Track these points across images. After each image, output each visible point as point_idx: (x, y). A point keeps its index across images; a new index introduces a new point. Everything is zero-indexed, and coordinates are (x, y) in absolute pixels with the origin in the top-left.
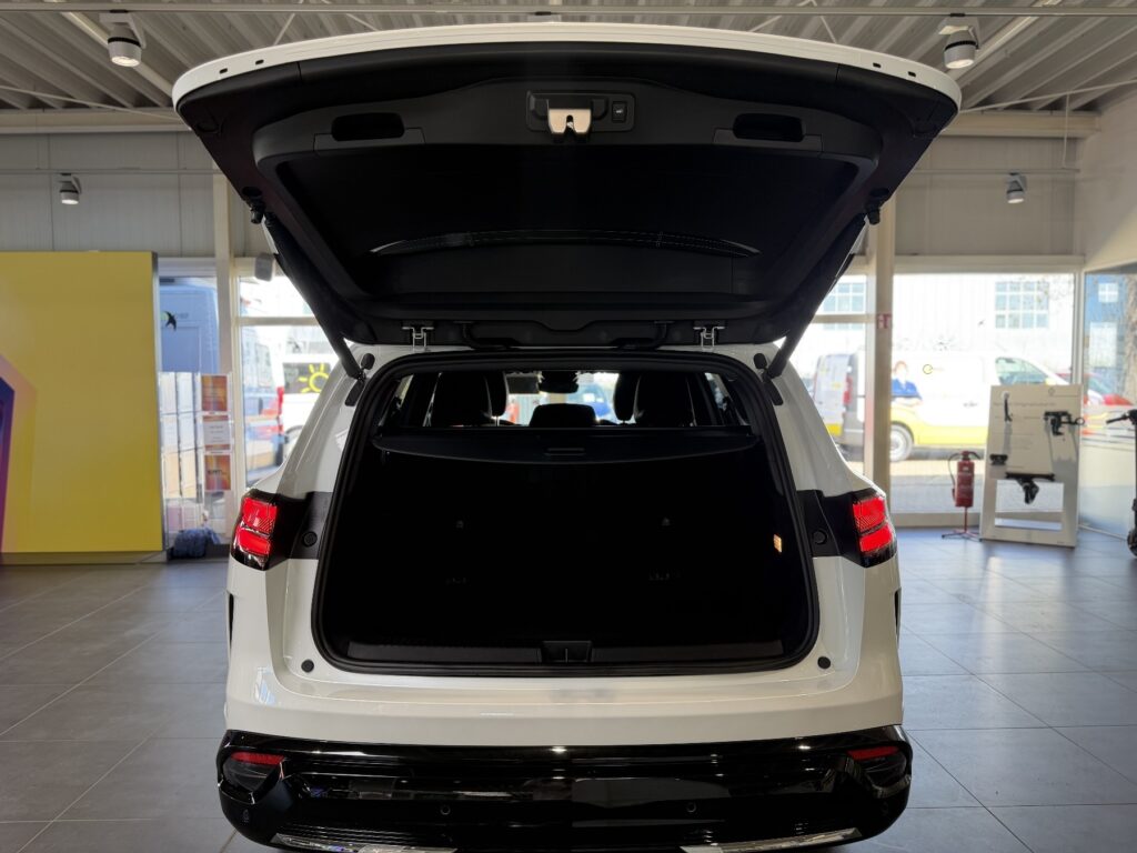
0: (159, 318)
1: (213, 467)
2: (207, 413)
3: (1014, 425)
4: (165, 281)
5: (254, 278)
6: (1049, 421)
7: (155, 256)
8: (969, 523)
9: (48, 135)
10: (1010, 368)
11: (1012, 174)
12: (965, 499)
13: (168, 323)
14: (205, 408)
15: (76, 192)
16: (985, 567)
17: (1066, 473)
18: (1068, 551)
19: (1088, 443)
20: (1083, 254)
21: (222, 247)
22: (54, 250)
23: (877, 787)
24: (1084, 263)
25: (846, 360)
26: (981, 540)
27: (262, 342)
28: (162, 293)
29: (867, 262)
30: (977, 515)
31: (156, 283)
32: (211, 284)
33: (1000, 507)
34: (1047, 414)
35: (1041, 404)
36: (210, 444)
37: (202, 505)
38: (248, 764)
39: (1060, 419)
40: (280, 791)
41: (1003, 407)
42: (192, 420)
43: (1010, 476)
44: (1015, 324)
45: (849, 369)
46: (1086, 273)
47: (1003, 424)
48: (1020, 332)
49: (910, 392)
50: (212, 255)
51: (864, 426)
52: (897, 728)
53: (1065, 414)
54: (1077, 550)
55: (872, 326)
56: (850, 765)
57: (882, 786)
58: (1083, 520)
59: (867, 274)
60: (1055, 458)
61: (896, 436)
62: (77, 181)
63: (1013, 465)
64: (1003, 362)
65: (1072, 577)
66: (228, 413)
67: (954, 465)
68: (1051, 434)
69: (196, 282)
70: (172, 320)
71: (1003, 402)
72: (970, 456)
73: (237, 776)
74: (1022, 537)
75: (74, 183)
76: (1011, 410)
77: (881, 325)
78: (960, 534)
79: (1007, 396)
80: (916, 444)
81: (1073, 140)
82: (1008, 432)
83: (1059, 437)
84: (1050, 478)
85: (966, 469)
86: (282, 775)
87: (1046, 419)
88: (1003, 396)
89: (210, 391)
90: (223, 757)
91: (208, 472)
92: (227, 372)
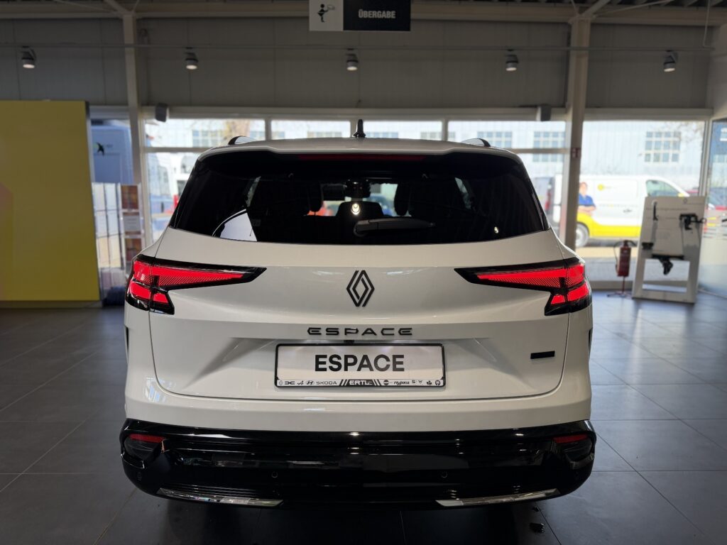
0: (92, 147)
1: (131, 246)
2: (126, 211)
3: (659, 223)
4: (95, 122)
5: (155, 121)
6: (683, 220)
7: (87, 105)
8: (625, 287)
9: (13, 20)
10: (654, 188)
11: (669, 51)
12: (624, 271)
13: (99, 151)
14: (124, 207)
15: (33, 59)
16: (636, 316)
17: (692, 255)
18: (689, 306)
19: (707, 235)
20: (713, 108)
21: (133, 98)
22: (20, 99)
23: (572, 462)
24: (712, 114)
25: (548, 181)
26: (633, 298)
27: (162, 164)
28: (93, 131)
29: (566, 112)
30: (631, 283)
31: (89, 123)
32: (125, 125)
33: (647, 277)
34: (682, 216)
35: (678, 209)
36: (128, 231)
37: (125, 271)
38: (140, 442)
39: (690, 219)
40: (163, 459)
41: (652, 212)
42: (116, 215)
43: (654, 256)
44: (657, 159)
45: (550, 187)
46: (713, 121)
47: (651, 222)
48: (661, 164)
49: (589, 202)
50: (126, 104)
51: (559, 225)
52: (586, 422)
53: (694, 215)
54: (696, 305)
55: (568, 157)
56: (553, 447)
57: (576, 460)
58: (700, 286)
59: (565, 121)
60: (685, 244)
61: (578, 232)
62: (32, 51)
63: (657, 249)
64: (650, 183)
65: (691, 324)
66: (140, 210)
67: (617, 251)
68: (684, 229)
69: (117, 124)
70: (101, 149)
71: (652, 207)
72: (629, 244)
73: (134, 449)
74: (660, 297)
75: (31, 53)
76: (658, 213)
77: (574, 155)
78: (619, 294)
79: (656, 203)
80: (591, 236)
81: (711, 28)
82: (655, 228)
83: (689, 231)
84: (681, 258)
85: (626, 252)
86: (163, 449)
87: (681, 219)
88: (653, 204)
89: (127, 196)
90: (124, 436)
91: (128, 250)
92: (138, 183)
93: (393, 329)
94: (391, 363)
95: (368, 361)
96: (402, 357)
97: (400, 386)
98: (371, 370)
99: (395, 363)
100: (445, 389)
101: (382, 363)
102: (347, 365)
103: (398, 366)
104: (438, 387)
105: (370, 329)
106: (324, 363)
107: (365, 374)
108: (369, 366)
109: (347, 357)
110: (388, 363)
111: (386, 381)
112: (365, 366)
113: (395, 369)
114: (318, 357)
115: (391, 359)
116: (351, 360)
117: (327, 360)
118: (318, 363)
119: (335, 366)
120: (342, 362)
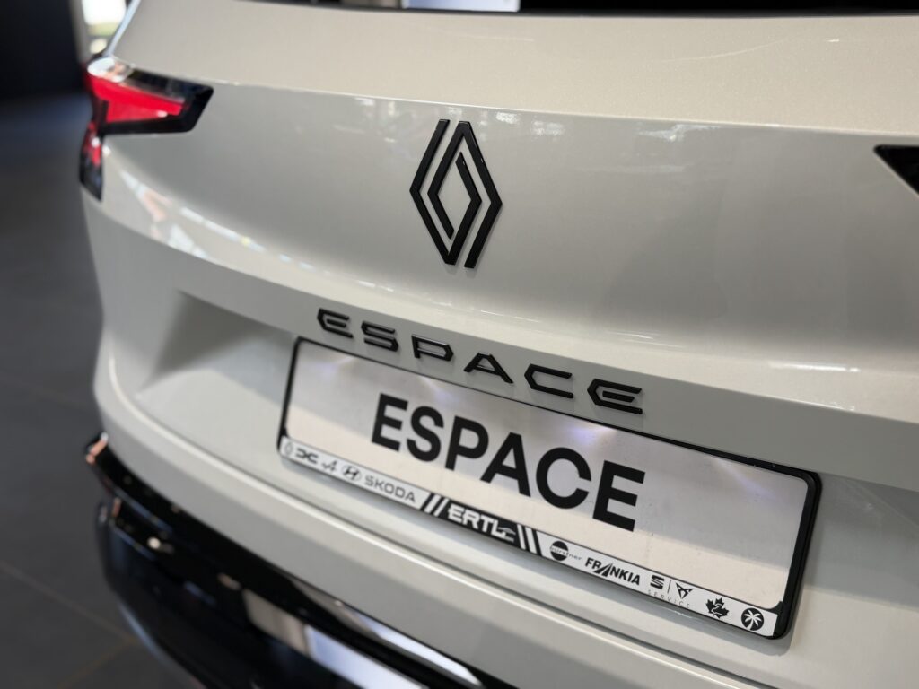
93: (567, 376)
94: (592, 487)
95: (520, 458)
96: (637, 476)
97: (602, 577)
98: (524, 490)
99: (606, 492)
100: (786, 647)
101: (563, 478)
102: (456, 450)
103: (614, 507)
104: (748, 631)
105: (491, 359)
106: (397, 424)
107: (501, 498)
108: (519, 474)
109: (460, 424)
110: (583, 484)
111: (560, 544)
112: (507, 472)
113: (601, 514)
114: (385, 401)
115: (596, 471)
116: (469, 439)
117: (405, 416)
118: (382, 420)
119: (424, 445)
120: (445, 435)
